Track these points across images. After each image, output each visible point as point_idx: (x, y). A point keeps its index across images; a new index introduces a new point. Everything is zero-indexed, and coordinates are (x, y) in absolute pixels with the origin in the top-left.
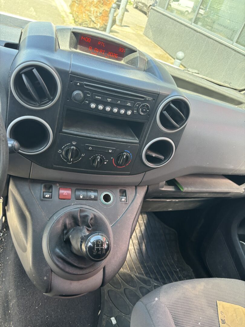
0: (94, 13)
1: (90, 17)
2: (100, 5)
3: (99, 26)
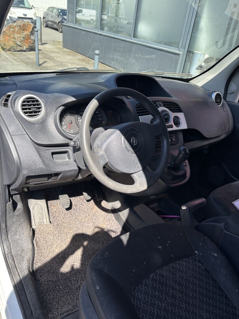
0: (18, 38)
1: (16, 42)
2: (22, 31)
3: (25, 48)
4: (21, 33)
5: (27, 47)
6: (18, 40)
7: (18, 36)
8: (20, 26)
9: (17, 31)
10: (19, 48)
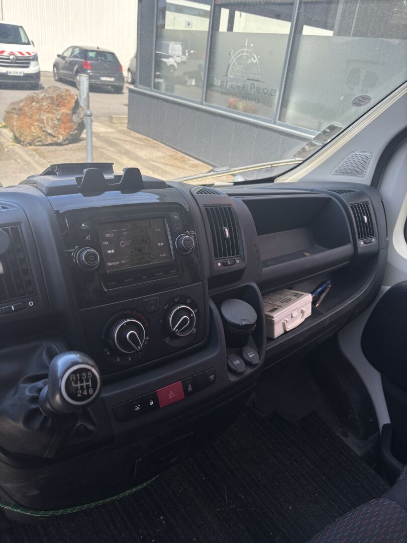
0: (48, 122)
1: (44, 129)
2: (55, 108)
3: (61, 139)
4: (54, 111)
5: (65, 137)
6: (48, 125)
7: (47, 118)
8: (52, 98)
9: (46, 109)
10: (50, 140)
